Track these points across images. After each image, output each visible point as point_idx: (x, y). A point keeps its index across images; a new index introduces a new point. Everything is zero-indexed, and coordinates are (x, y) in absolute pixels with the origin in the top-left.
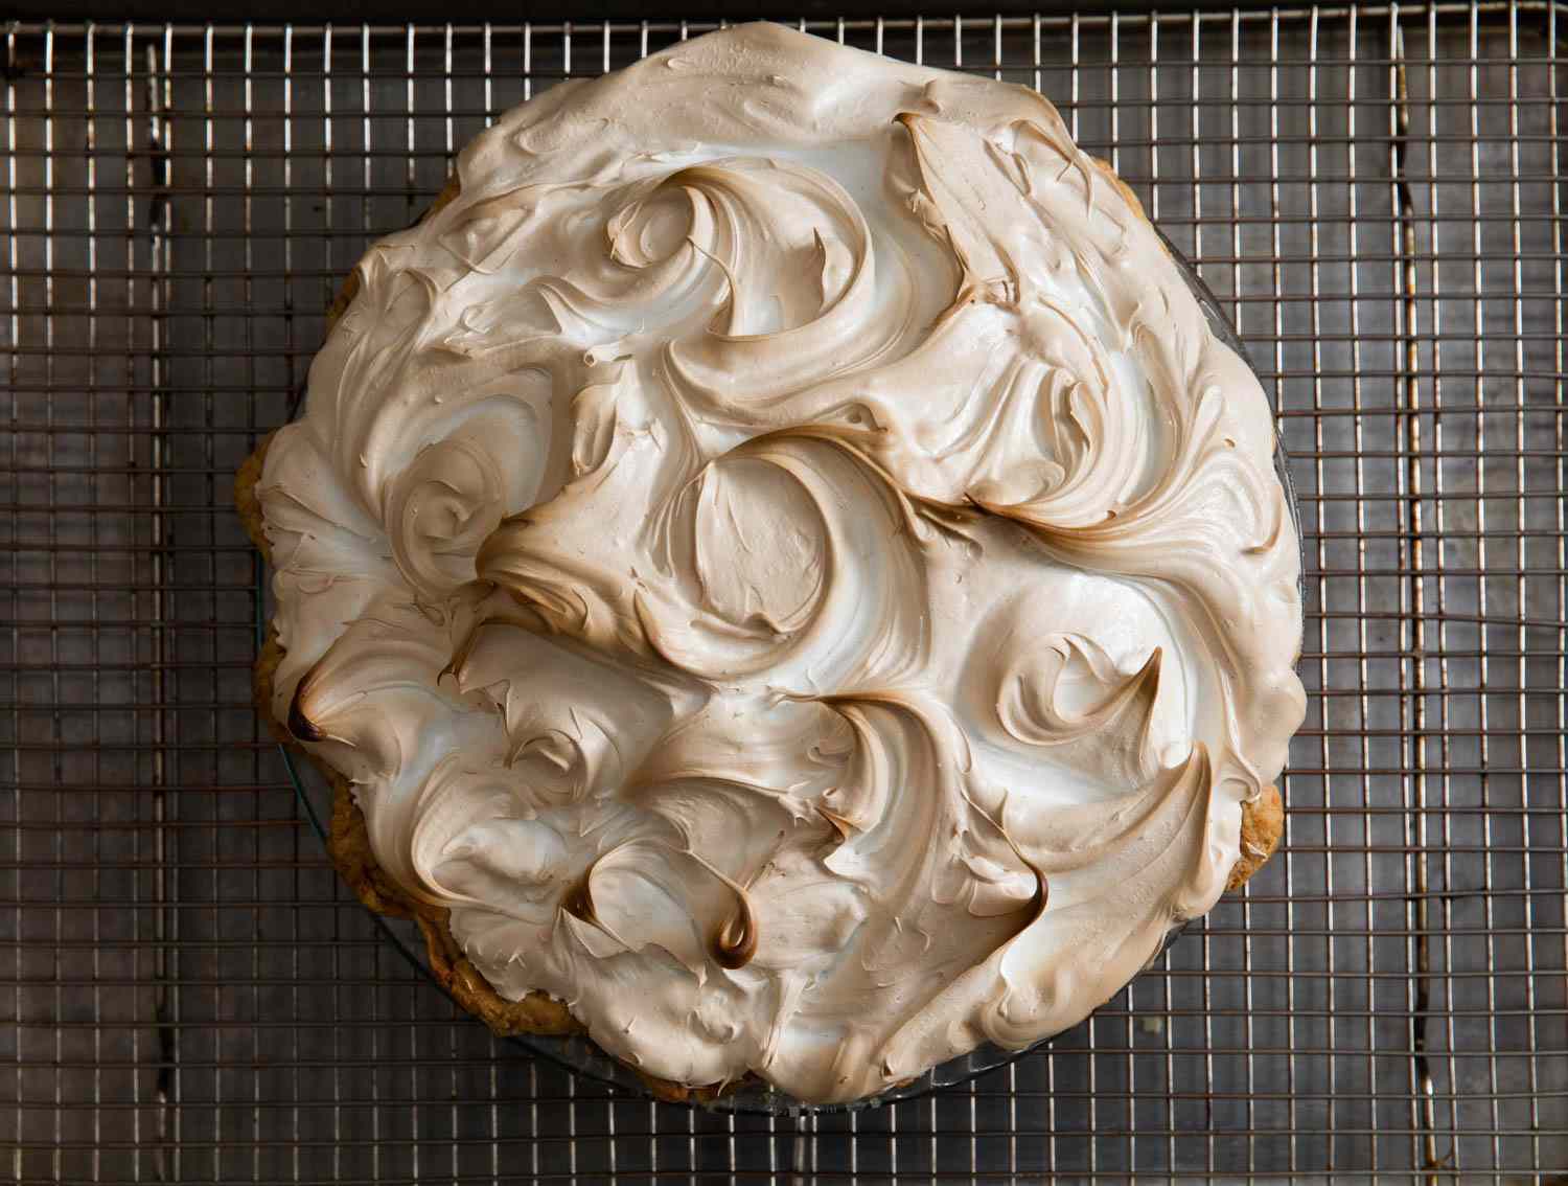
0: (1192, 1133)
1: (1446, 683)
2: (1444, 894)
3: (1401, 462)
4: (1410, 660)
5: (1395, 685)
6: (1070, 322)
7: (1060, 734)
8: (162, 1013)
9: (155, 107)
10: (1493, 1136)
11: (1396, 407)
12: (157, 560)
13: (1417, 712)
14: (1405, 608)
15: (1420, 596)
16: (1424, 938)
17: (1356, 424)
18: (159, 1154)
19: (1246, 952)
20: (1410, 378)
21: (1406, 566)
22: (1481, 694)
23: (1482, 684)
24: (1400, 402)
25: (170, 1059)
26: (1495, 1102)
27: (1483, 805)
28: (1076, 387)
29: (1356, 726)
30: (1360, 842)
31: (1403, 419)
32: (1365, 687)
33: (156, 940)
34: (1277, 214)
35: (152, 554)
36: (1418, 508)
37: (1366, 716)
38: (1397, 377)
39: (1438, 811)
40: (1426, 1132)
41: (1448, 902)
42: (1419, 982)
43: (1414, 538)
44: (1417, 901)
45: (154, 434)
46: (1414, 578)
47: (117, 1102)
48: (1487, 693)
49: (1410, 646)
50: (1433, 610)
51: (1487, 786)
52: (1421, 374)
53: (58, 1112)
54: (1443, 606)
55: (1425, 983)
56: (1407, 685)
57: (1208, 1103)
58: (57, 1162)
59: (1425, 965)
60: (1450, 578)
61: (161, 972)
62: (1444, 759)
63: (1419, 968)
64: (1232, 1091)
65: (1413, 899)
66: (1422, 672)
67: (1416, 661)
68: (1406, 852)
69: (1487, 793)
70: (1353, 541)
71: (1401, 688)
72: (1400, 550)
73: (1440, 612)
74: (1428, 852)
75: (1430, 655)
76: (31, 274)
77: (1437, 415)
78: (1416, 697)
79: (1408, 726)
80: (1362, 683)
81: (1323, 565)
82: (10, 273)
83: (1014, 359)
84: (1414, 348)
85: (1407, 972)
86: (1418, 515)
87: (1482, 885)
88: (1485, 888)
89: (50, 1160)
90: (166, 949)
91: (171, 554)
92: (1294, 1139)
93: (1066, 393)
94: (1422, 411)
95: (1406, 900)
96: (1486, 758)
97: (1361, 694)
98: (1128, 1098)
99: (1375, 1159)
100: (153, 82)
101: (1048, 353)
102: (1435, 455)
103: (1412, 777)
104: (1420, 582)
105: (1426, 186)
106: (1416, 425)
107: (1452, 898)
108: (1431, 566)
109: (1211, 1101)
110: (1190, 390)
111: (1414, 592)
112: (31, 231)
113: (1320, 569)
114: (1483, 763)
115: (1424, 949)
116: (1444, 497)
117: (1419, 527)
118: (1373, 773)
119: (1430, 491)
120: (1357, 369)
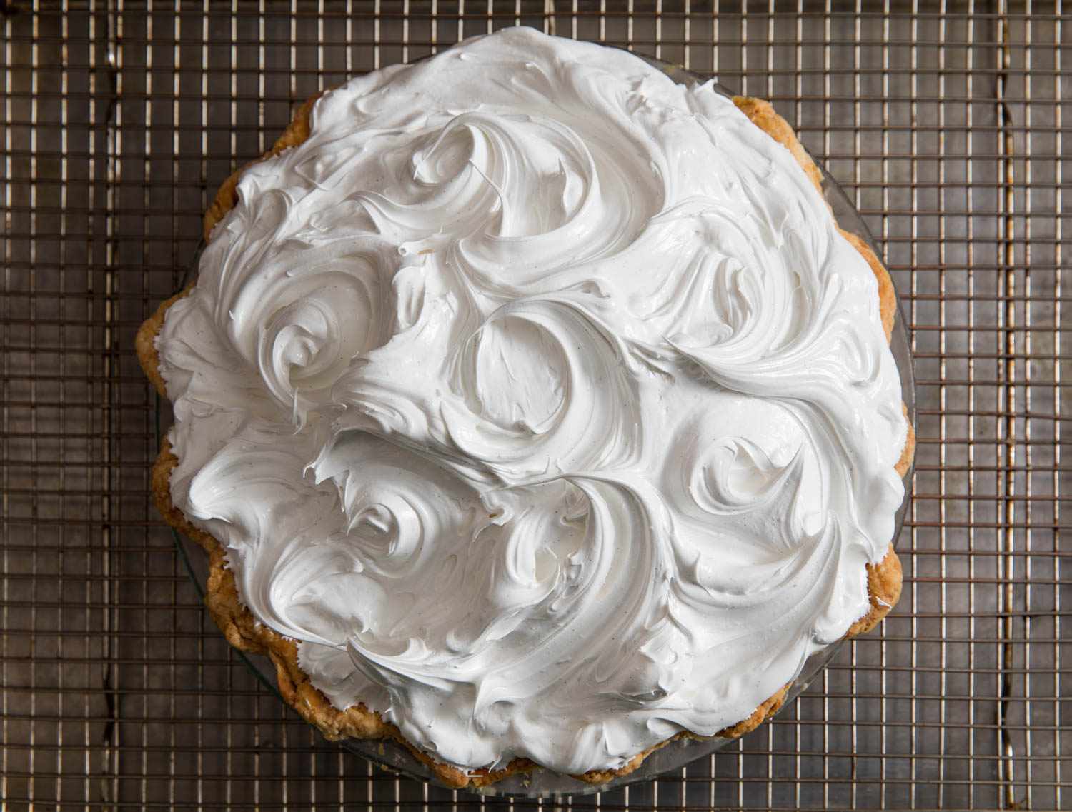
0: (841, 781)
1: (1030, 462)
2: (1025, 614)
3: (1001, 304)
4: (1004, 446)
5: (993, 464)
6: (738, 227)
7: (734, 508)
8: (107, 684)
9: (111, 35)
10: (1056, 786)
11: (998, 264)
12: (107, 360)
13: (1008, 483)
14: (1001, 408)
15: (1013, 400)
16: (1010, 646)
17: (969, 276)
18: (104, 783)
19: (882, 653)
20: (1008, 244)
21: (1002, 379)
22: (1054, 471)
23: (1055, 465)
24: (1001, 261)
25: (112, 716)
26: (1058, 763)
27: (1055, 550)
28: (743, 271)
29: (964, 492)
30: (966, 576)
31: (1002, 273)
32: (972, 465)
33: (104, 632)
34: (915, 124)
35: (104, 356)
36: (1012, 337)
37: (972, 486)
38: (999, 243)
39: (1022, 555)
40: (1007, 783)
41: (1028, 619)
42: (1005, 677)
43: (1008, 359)
44: (1005, 618)
45: (107, 270)
46: (1008, 387)
47: (73, 746)
48: (1059, 471)
49: (1005, 435)
50: (1022, 410)
51: (1057, 537)
52: (1016, 241)
53: (32, 753)
54: (1029, 408)
55: (1009, 676)
56: (1002, 464)
57: (853, 760)
58: (31, 787)
59: (1009, 664)
60: (1034, 388)
61: (106, 655)
62: (1027, 518)
63: (1005, 666)
64: (870, 752)
65: (1002, 617)
66: (1013, 455)
67: (1008, 446)
68: (998, 583)
69: (1057, 542)
70: (965, 361)
71: (997, 466)
72: (998, 367)
73: (1027, 412)
74: (1013, 583)
75: (1018, 443)
76: (21, 156)
77: (1027, 271)
78: (1008, 472)
79: (1002, 493)
80: (969, 462)
81: (943, 376)
82: (6, 153)
83: (700, 250)
84: (1011, 223)
85: (997, 669)
86: (1012, 342)
87: (1051, 608)
88: (1054, 610)
89: (26, 786)
90: (110, 637)
91: (117, 356)
92: (913, 787)
93: (735, 275)
94: (1016, 267)
95: (998, 617)
96: (1057, 516)
97: (969, 469)
98: (796, 756)
99: (972, 801)
100: (111, 18)
101: (724, 246)
102: (1026, 300)
103: (1003, 529)
104: (1013, 390)
105: (1022, 106)
106: (1012, 278)
107: (1031, 617)
108: (1021, 379)
109: (855, 758)
110: (821, 275)
111: (1008, 397)
112: (21, 124)
113: (941, 380)
114: (1055, 520)
115: (1009, 653)
116: (1031, 330)
117: (1012, 350)
118: (976, 526)
119: (1021, 324)
120: (971, 237)
